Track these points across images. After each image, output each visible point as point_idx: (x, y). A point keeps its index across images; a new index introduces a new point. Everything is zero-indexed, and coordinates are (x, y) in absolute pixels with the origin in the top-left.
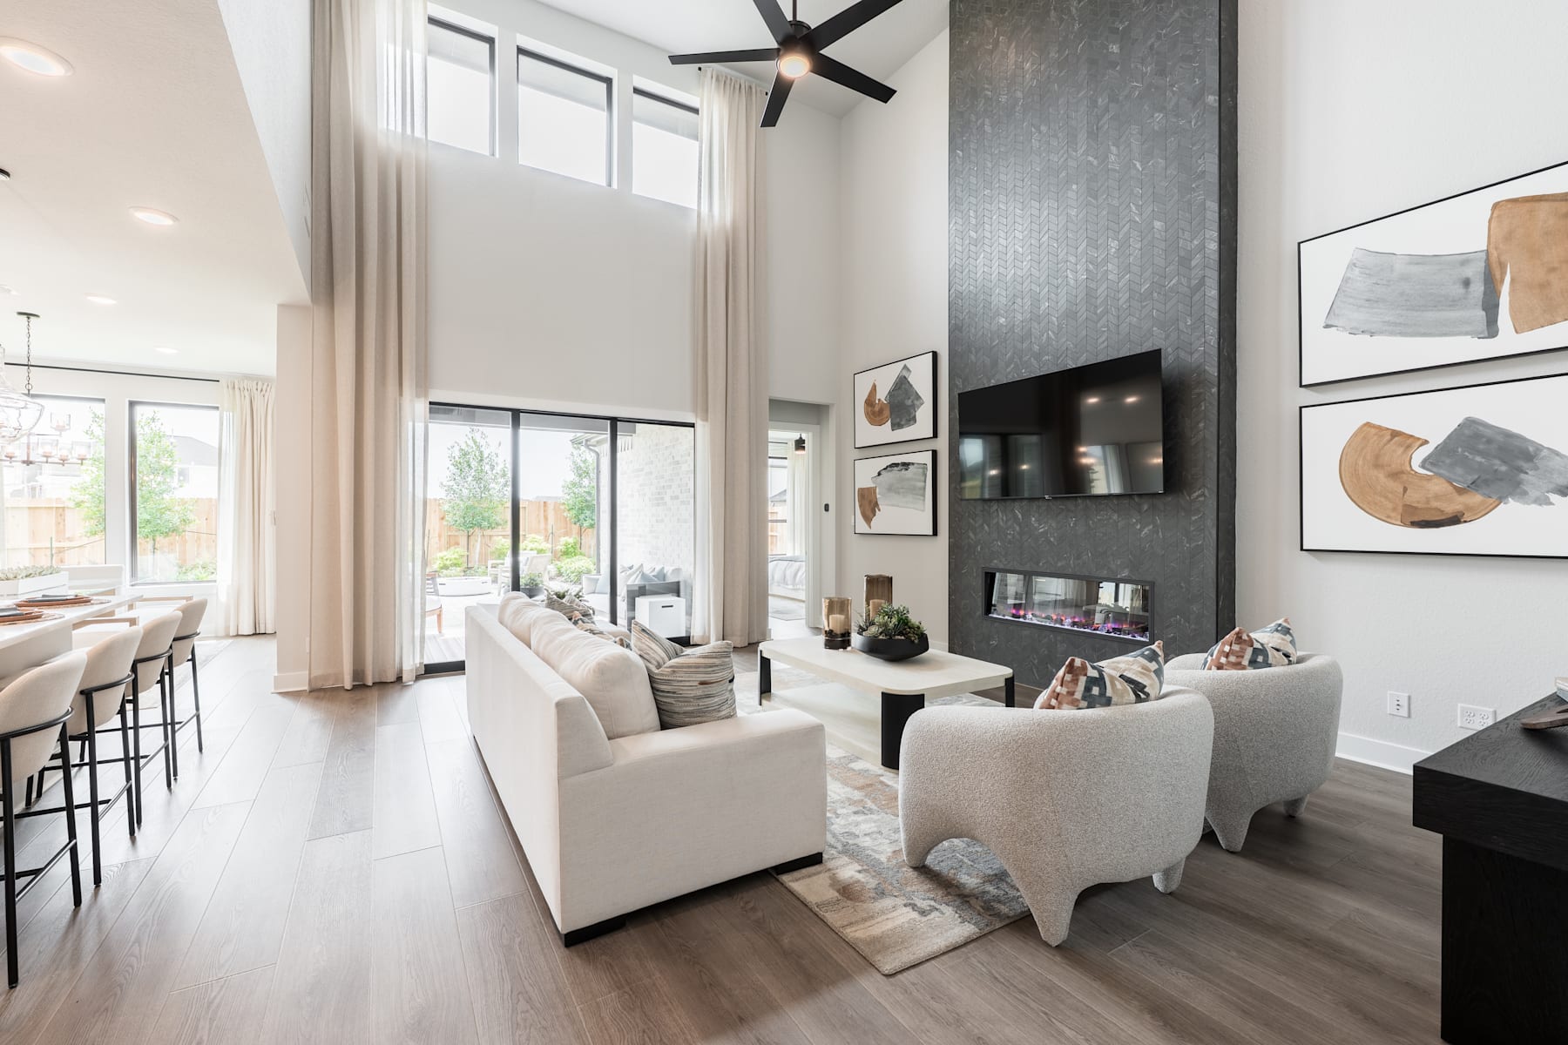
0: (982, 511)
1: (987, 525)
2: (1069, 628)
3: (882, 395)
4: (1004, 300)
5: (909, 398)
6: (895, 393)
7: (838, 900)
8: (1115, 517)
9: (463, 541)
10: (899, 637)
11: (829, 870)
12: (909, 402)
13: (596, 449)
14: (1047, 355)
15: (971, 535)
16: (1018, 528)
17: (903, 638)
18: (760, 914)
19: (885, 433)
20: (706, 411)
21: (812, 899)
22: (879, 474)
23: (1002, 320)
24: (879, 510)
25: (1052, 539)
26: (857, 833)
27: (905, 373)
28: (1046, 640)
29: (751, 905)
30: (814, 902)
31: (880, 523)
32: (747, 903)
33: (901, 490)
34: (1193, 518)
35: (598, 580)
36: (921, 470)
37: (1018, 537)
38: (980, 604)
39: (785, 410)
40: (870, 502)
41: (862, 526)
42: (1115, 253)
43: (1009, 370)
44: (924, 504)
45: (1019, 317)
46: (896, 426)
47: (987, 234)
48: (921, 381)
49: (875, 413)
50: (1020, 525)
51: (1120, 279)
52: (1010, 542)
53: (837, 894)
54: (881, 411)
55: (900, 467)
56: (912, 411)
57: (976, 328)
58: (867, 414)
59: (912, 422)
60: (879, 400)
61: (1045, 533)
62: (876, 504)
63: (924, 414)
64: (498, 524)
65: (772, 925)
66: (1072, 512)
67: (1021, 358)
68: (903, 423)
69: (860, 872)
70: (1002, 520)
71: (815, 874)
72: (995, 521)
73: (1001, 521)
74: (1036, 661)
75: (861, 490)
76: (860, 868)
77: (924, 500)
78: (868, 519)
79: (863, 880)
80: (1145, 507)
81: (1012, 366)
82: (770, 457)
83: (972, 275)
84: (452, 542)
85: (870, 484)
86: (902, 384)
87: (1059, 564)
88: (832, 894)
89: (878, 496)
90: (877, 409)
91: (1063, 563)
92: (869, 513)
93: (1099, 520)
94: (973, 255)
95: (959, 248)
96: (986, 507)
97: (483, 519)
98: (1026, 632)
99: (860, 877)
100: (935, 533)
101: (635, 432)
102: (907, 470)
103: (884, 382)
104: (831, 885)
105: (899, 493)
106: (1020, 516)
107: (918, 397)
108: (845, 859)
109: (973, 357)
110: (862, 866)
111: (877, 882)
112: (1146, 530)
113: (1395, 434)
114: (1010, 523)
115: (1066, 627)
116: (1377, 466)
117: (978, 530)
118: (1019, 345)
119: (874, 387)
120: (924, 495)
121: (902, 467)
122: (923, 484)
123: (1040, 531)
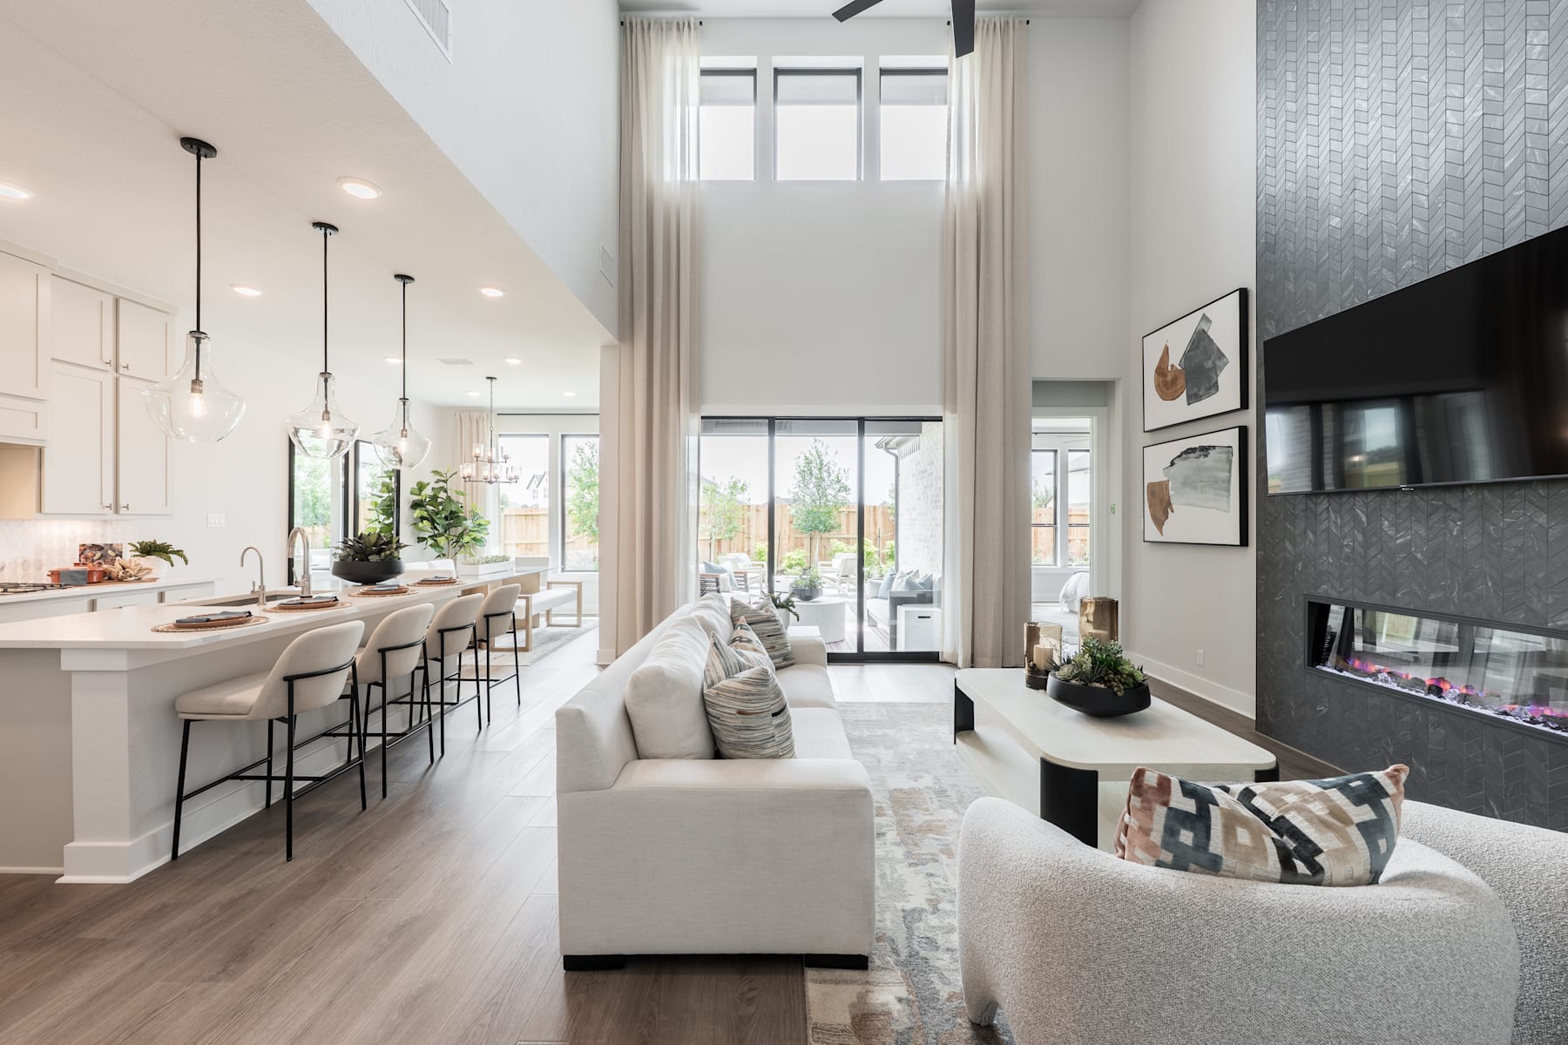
0: (1304, 511)
1: (1312, 532)
2: (1455, 703)
3: (1175, 359)
4: (1337, 190)
5: (1210, 359)
6: (1192, 353)
7: (843, 1031)
8: (1542, 519)
9: (806, 542)
10: (1098, 685)
11: (867, 983)
12: (1209, 364)
13: (895, 452)
14: (1410, 258)
15: (1289, 546)
16: (1360, 537)
17: (1103, 686)
18: (752, 1010)
19: (1180, 409)
20: (954, 402)
21: (816, 1015)
22: (1172, 464)
23: (1335, 221)
24: (1173, 511)
25: (1419, 556)
26: (940, 943)
27: (1204, 326)
28: (1407, 718)
29: (750, 995)
30: (814, 1021)
31: (1175, 528)
32: (751, 989)
33: (1201, 484)
35: (880, 585)
36: (1224, 456)
37: (1360, 550)
38: (1302, 650)
39: (1053, 392)
40: (1162, 500)
41: (1152, 533)
42: (1540, 53)
43: (1345, 294)
44: (1228, 503)
45: (1362, 209)
46: (1193, 398)
47: (1313, 99)
48: (1225, 333)
49: (1168, 385)
50: (1364, 532)
51: (1550, 98)
52: (1347, 558)
53: (848, 1021)
54: (1174, 380)
55: (1198, 453)
56: (1214, 375)
57: (1295, 243)
58: (1158, 387)
59: (1213, 391)
60: (1172, 366)
61: (1408, 544)
62: (1169, 504)
63: (1229, 378)
64: (833, 528)
65: (751, 1032)
66: (1455, 510)
67: (1365, 272)
68: (1201, 393)
69: (900, 1000)
70: (1336, 523)
71: (846, 982)
72: (1324, 526)
73: (1332, 524)
74: (1391, 750)
75: (1151, 485)
76: (904, 994)
77: (1228, 497)
78: (1159, 523)
79: (895, 1015)
81: (1352, 287)
82: (1033, 450)
83: (1290, 166)
84: (798, 544)
85: (1161, 478)
86: (1201, 343)
87: (1432, 597)
88: (845, 1019)
89: (1171, 493)
90: (1169, 378)
92: (1160, 515)
93: (1510, 525)
94: (1291, 136)
95: (1270, 132)
96: (1311, 505)
97: (820, 522)
98: (1374, 701)
99: (896, 1007)
100: (1244, 542)
101: (921, 432)
102: (1206, 456)
103: (1178, 341)
104: (852, 1006)
105: (1196, 488)
106: (1364, 519)
107: (1221, 355)
108: (898, 974)
109: (1291, 286)
110: (910, 993)
111: (910, 1025)
114: (1346, 530)
115: (1447, 701)
117: (1298, 540)
118: (1362, 254)
119: (1167, 349)
120: (1228, 490)
121: (1200, 453)
122: (1227, 474)
123: (1399, 541)
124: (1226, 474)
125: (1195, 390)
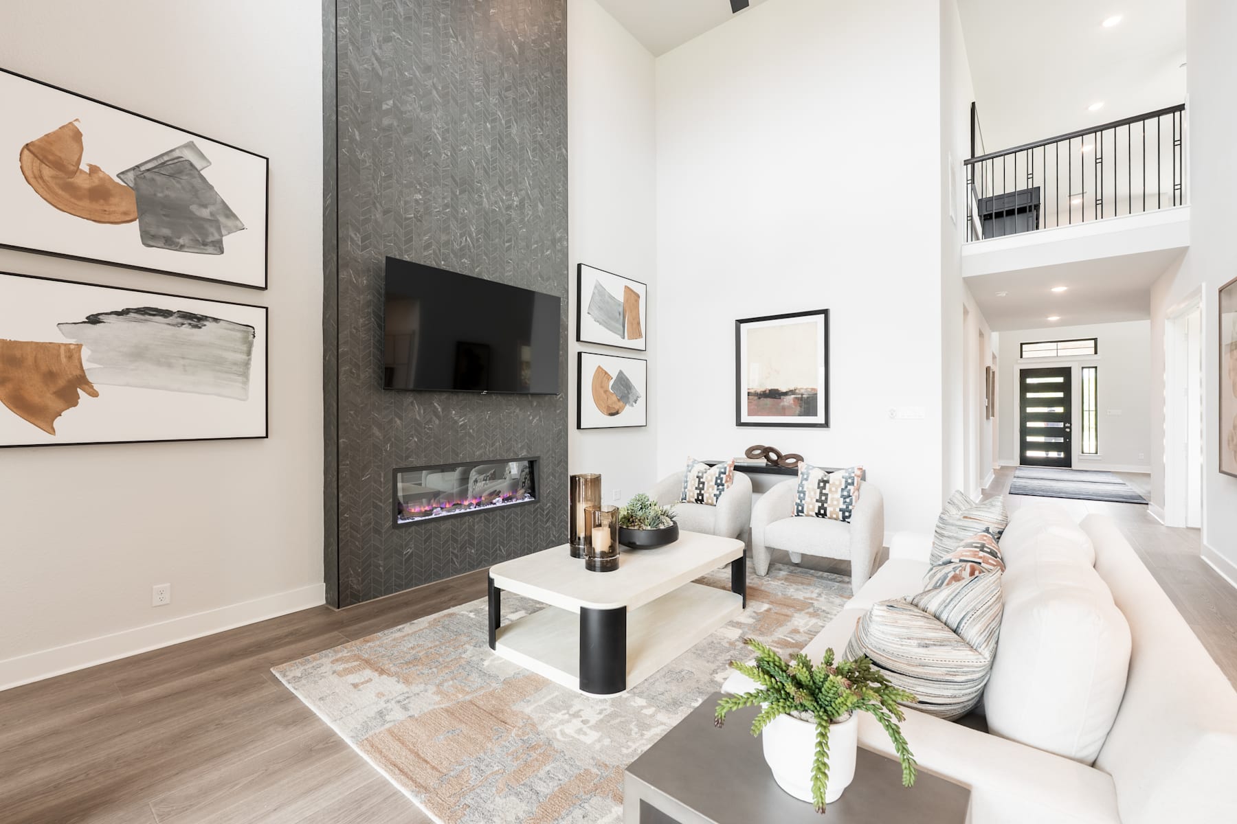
1: (398, 419)
3: (102, 159)
5: (203, 204)
6: (154, 178)
12: (203, 212)
16: (437, 422)
22: (93, 321)
24: (95, 394)
25: (471, 431)
27: (189, 155)
34: (558, 411)
38: (390, 513)
40: (46, 375)
46: (161, 241)
49: (70, 188)
50: (438, 417)
52: (428, 437)
54: (97, 191)
55: (173, 320)
58: (32, 177)
60: (94, 168)
61: (464, 426)
62: (80, 382)
68: (181, 241)
70: (419, 414)
73: (415, 414)
77: (244, 383)
78: (41, 414)
80: (535, 404)
89: (87, 364)
90: (78, 179)
91: (481, 451)
92: (41, 400)
93: (509, 413)
102: (196, 327)
106: (439, 410)
112: (535, 420)
113: (606, 373)
114: (428, 417)
116: (602, 387)
120: (244, 375)
121: (180, 320)
122: (244, 357)
123: (460, 423)
124: (242, 357)
125: (166, 232)
